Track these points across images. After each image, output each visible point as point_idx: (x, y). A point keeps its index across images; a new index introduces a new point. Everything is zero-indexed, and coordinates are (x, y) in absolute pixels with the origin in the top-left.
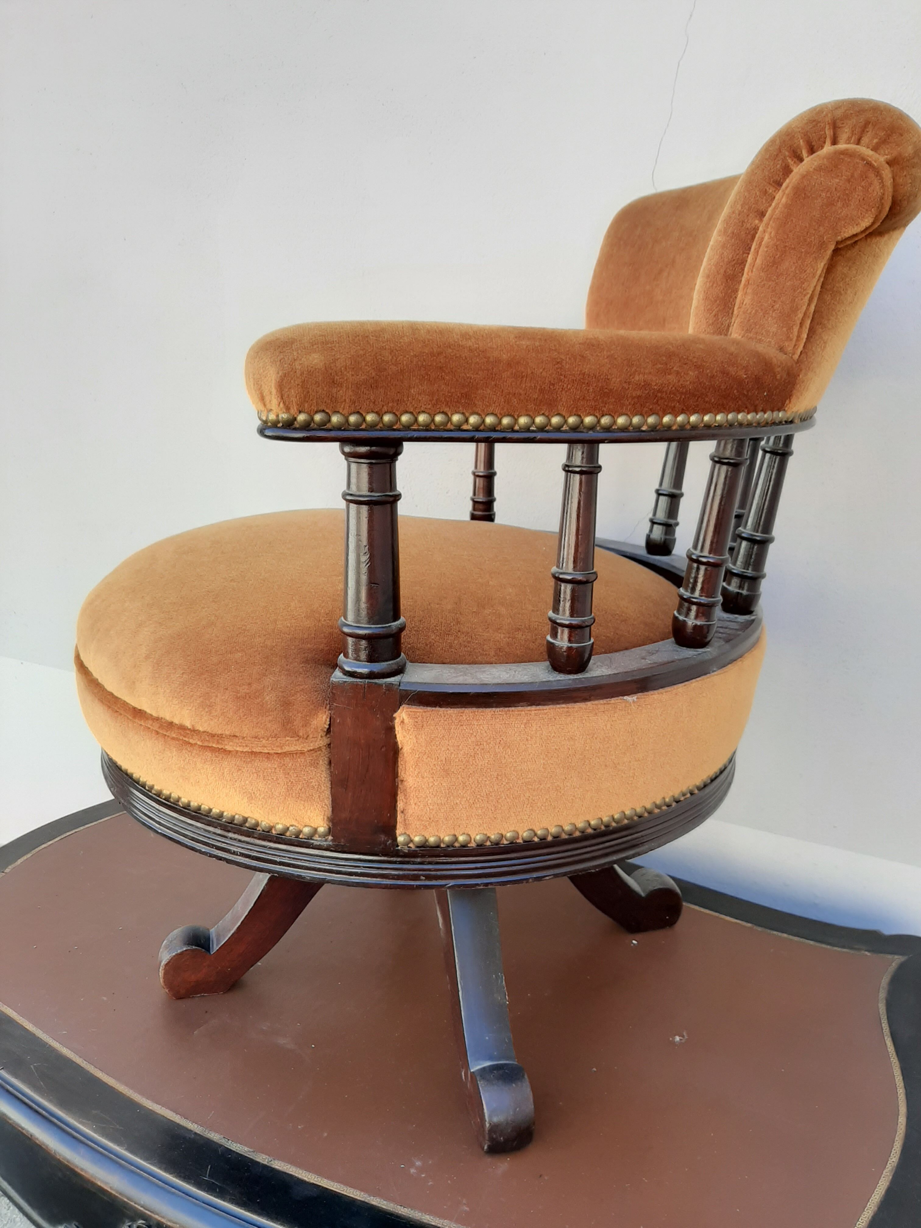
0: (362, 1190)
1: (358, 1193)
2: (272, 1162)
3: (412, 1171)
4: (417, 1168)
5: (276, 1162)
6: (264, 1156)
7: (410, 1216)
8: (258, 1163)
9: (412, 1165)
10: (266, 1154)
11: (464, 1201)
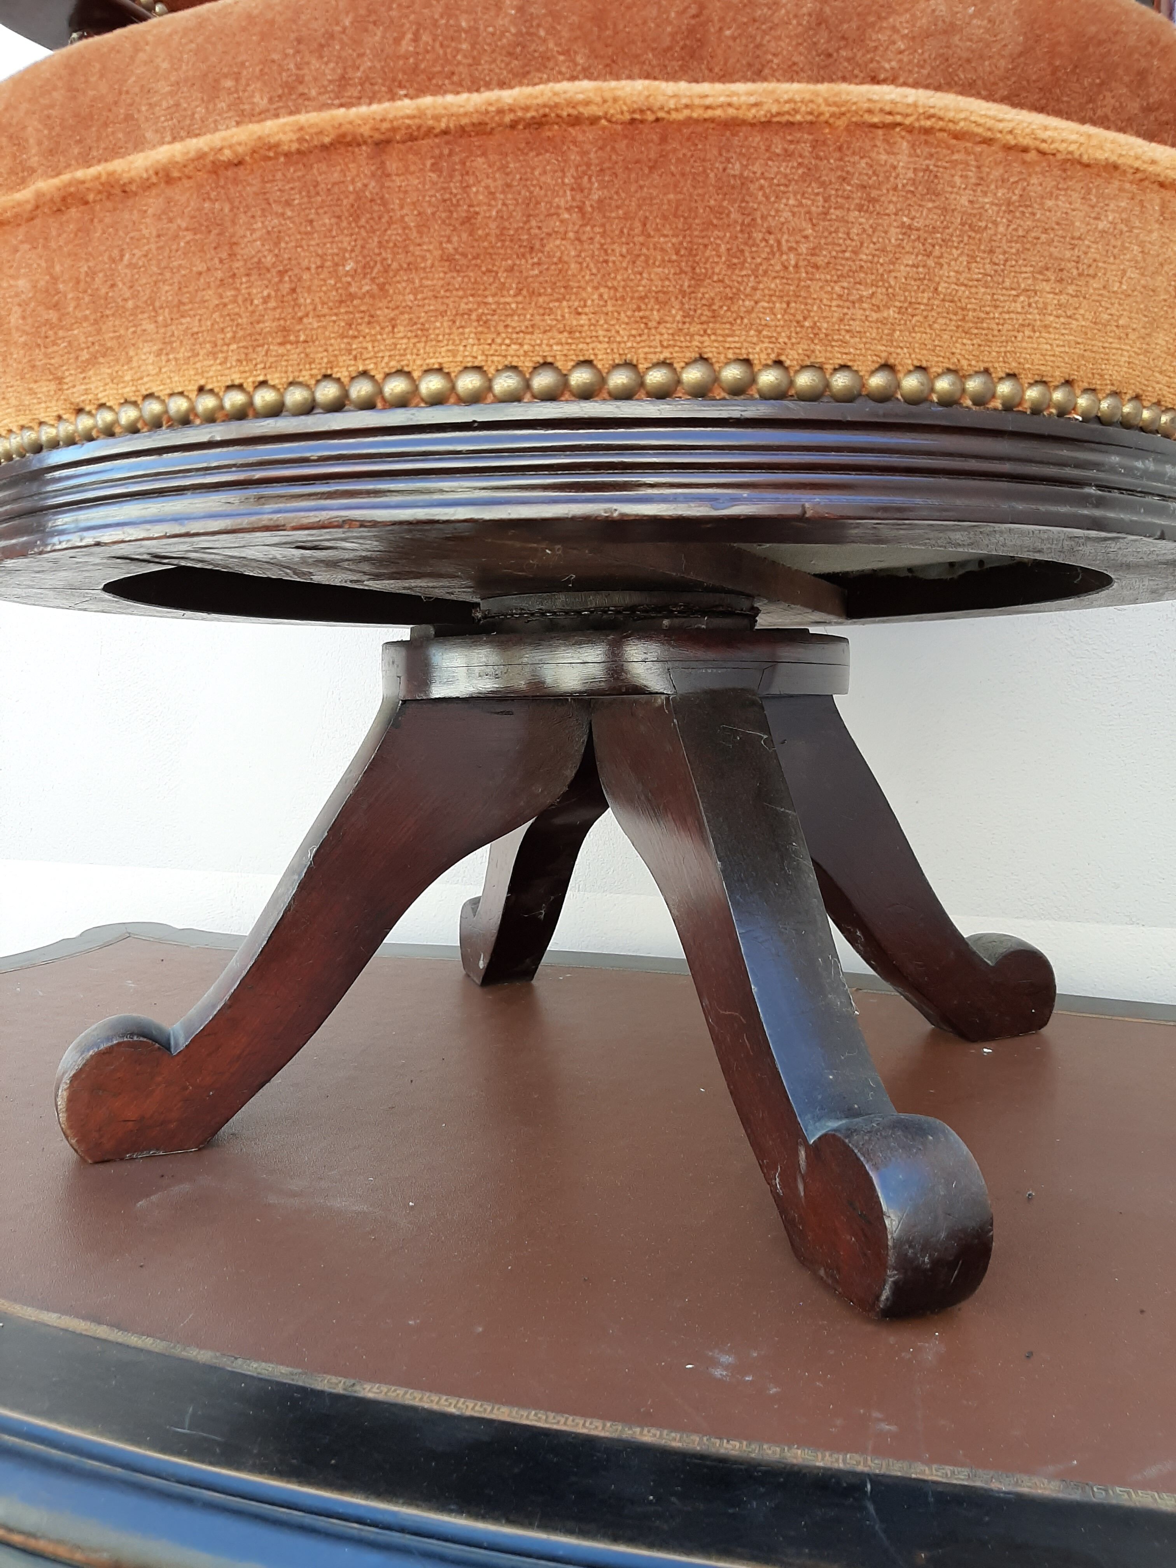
0: (604, 1417)
1: (598, 1423)
2: (355, 1388)
3: (718, 1373)
4: (726, 1367)
5: (368, 1387)
6: (334, 1379)
7: (753, 1455)
8: (321, 1393)
9: (715, 1363)
10: (336, 1374)
11: (876, 1414)
